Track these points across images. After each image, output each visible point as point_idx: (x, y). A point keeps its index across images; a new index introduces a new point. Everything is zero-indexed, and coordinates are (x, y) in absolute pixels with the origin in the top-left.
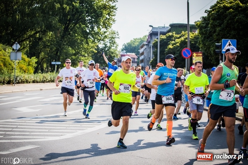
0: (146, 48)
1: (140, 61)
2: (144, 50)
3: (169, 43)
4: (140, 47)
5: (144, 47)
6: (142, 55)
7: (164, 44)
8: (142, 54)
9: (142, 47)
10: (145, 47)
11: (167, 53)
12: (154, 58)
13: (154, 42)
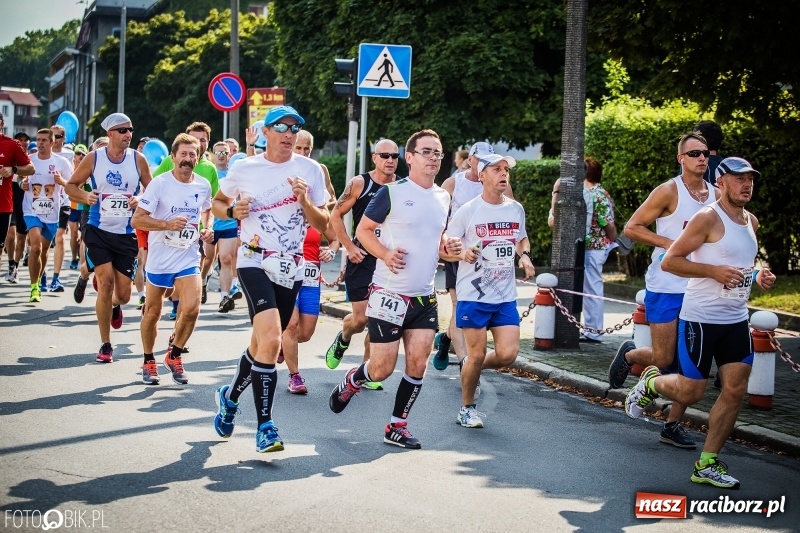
0: (73, 71)
1: (49, 117)
2: (66, 76)
3: (160, 52)
4: (50, 64)
5: (66, 66)
6: (59, 97)
7: (144, 53)
8: (60, 90)
9: (58, 67)
10: (71, 65)
11: (151, 88)
12: (103, 107)
13: (102, 48)
